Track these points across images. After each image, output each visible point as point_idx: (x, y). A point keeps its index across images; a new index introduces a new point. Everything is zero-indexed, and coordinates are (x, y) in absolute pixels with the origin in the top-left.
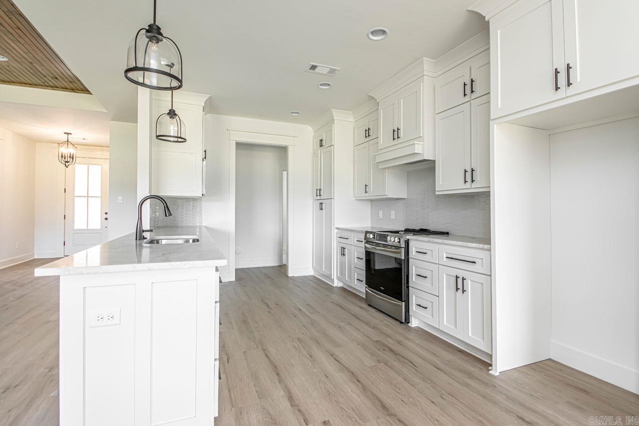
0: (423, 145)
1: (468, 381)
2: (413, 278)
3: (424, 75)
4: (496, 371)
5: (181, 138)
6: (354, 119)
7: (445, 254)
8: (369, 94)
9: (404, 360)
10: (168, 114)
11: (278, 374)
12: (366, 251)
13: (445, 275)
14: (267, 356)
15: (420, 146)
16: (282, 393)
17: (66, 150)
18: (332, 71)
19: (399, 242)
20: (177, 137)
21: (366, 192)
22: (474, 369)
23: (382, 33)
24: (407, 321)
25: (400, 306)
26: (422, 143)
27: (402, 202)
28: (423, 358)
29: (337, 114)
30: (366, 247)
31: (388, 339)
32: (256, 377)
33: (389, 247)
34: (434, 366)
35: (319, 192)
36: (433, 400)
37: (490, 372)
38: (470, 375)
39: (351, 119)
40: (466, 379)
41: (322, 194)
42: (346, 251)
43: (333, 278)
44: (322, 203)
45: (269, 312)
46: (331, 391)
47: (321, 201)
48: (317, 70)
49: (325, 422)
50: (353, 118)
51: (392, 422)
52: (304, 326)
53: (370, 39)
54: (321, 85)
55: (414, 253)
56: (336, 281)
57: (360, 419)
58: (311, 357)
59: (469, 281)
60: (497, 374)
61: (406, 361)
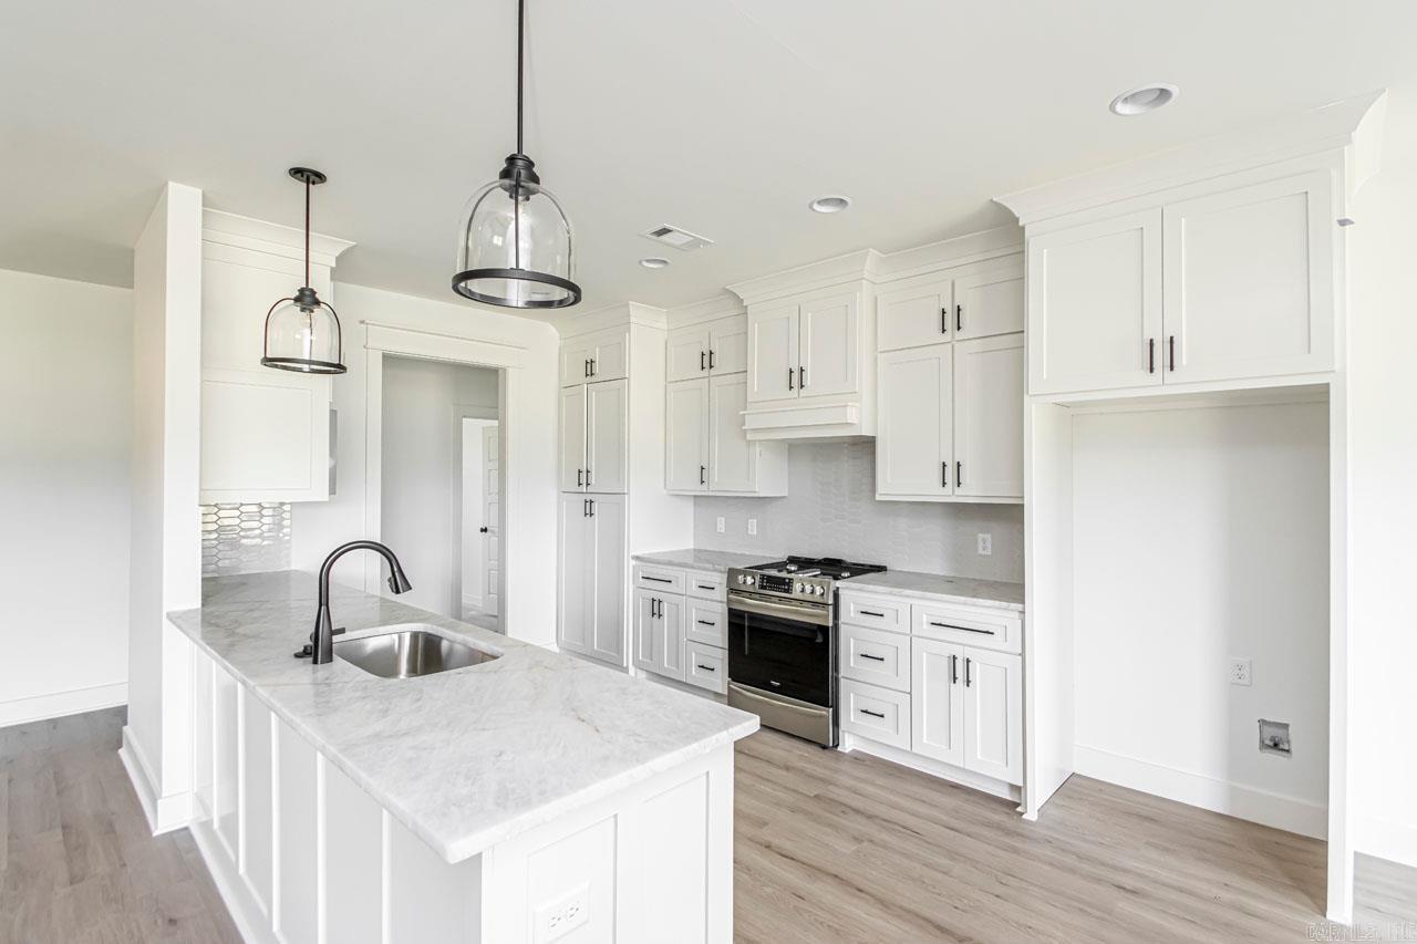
0: (860, 409)
1: (1007, 840)
2: (851, 662)
3: (862, 278)
4: (1031, 814)
6: (673, 324)
7: (925, 616)
8: (727, 287)
9: (890, 825)
12: (730, 610)
13: (925, 654)
15: (854, 409)
19: (823, 594)
21: (703, 481)
22: (998, 817)
23: (839, 203)
24: (836, 742)
25: (821, 716)
26: (858, 405)
28: (915, 815)
29: (639, 314)
30: (729, 600)
31: (830, 787)
33: (794, 603)
35: (583, 477)
36: (996, 893)
37: (1024, 816)
39: (662, 323)
41: (593, 481)
42: (665, 606)
44: (591, 502)
47: (589, 498)
48: (666, 238)
50: (665, 320)
53: (812, 209)
54: (645, 260)
55: (852, 615)
59: (978, 665)
61: (896, 827)
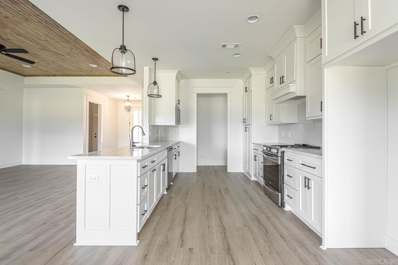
0: (296, 86)
2: (286, 177)
3: (297, 37)
4: (324, 247)
5: (159, 95)
6: (266, 71)
7: (301, 161)
8: (269, 55)
9: (263, 228)
10: (153, 83)
11: (184, 221)
13: (300, 176)
14: (185, 212)
15: (295, 86)
16: (180, 231)
17: (128, 104)
18: (236, 46)
19: (278, 152)
20: (158, 95)
21: (271, 120)
22: (307, 241)
23: (256, 18)
24: (283, 205)
25: (277, 195)
26: (295, 85)
27: (295, 125)
29: (253, 71)
30: (263, 156)
31: (262, 215)
32: (173, 220)
34: (280, 236)
35: (244, 120)
36: (263, 253)
37: (320, 246)
38: (302, 245)
40: (297, 247)
41: (246, 122)
42: (257, 158)
43: (251, 175)
44: (246, 128)
45: (202, 190)
46: (205, 235)
47: (246, 126)
48: (227, 47)
49: (190, 249)
51: (227, 258)
52: (216, 200)
53: (248, 22)
54: (234, 54)
55: (286, 160)
56: (253, 177)
57: (210, 252)
58: (208, 216)
59: (313, 181)
60: (325, 249)
